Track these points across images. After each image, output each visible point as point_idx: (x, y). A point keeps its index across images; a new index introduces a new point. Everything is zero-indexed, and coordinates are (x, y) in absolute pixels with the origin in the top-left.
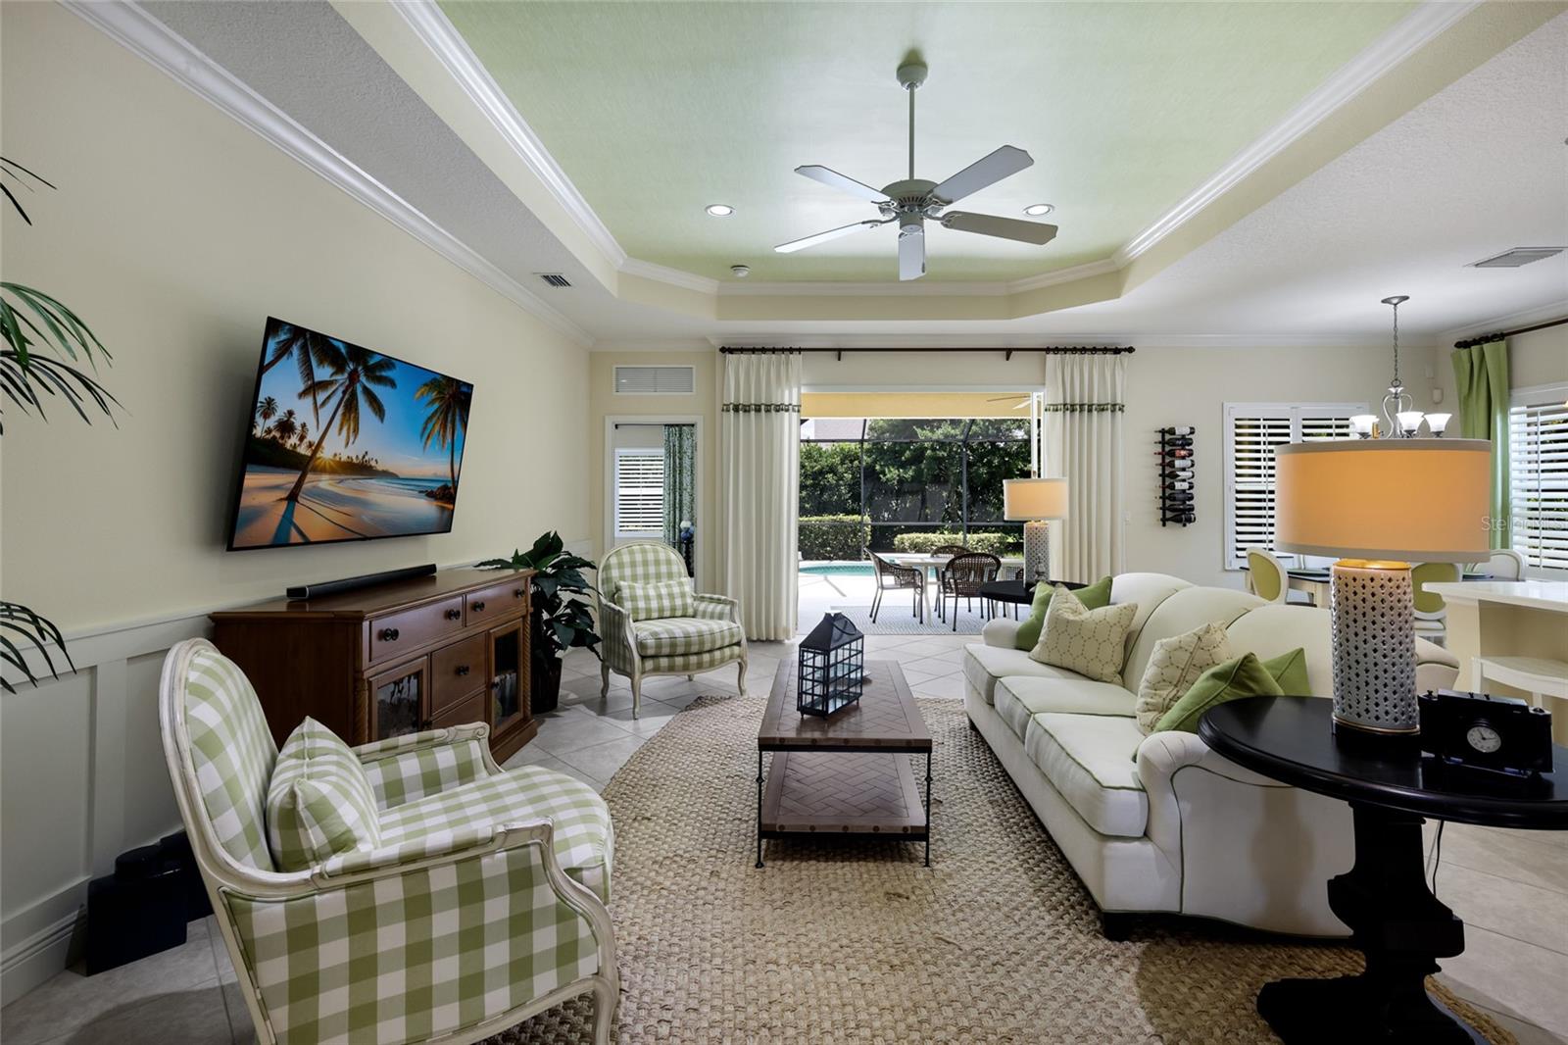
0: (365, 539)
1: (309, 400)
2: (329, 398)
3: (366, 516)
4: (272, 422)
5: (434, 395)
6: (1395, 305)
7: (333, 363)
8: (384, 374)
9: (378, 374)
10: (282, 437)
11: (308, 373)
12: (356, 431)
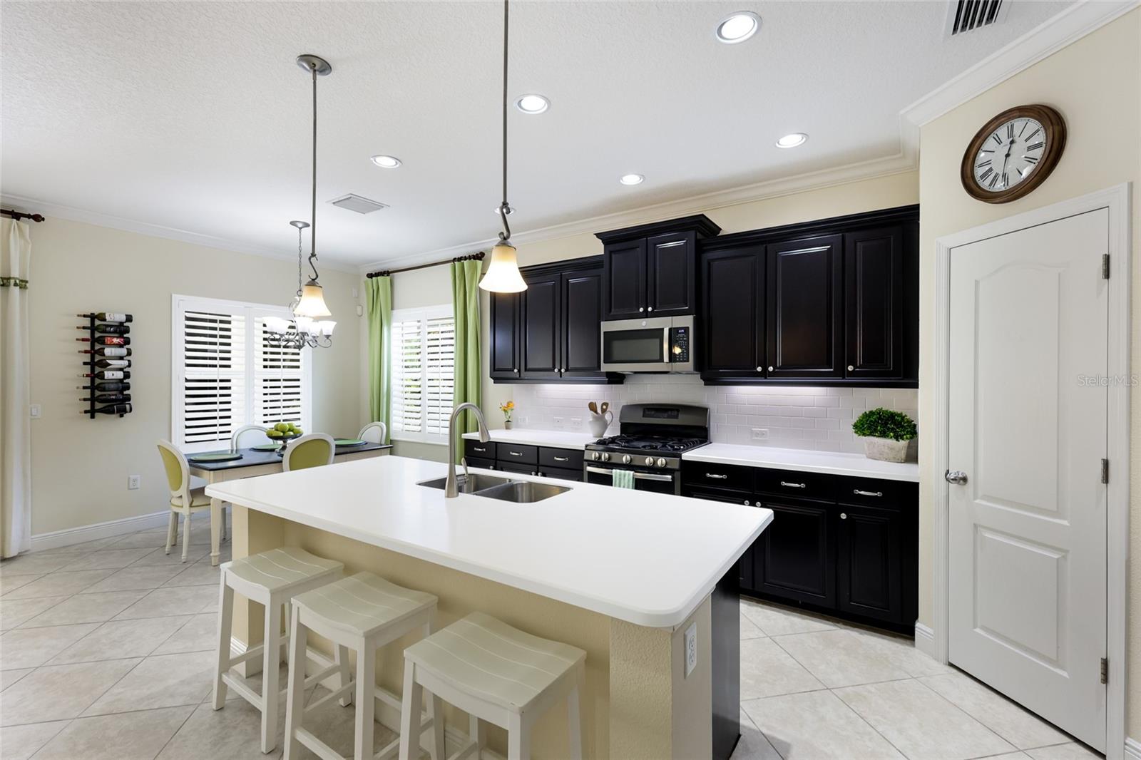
6: (300, 228)
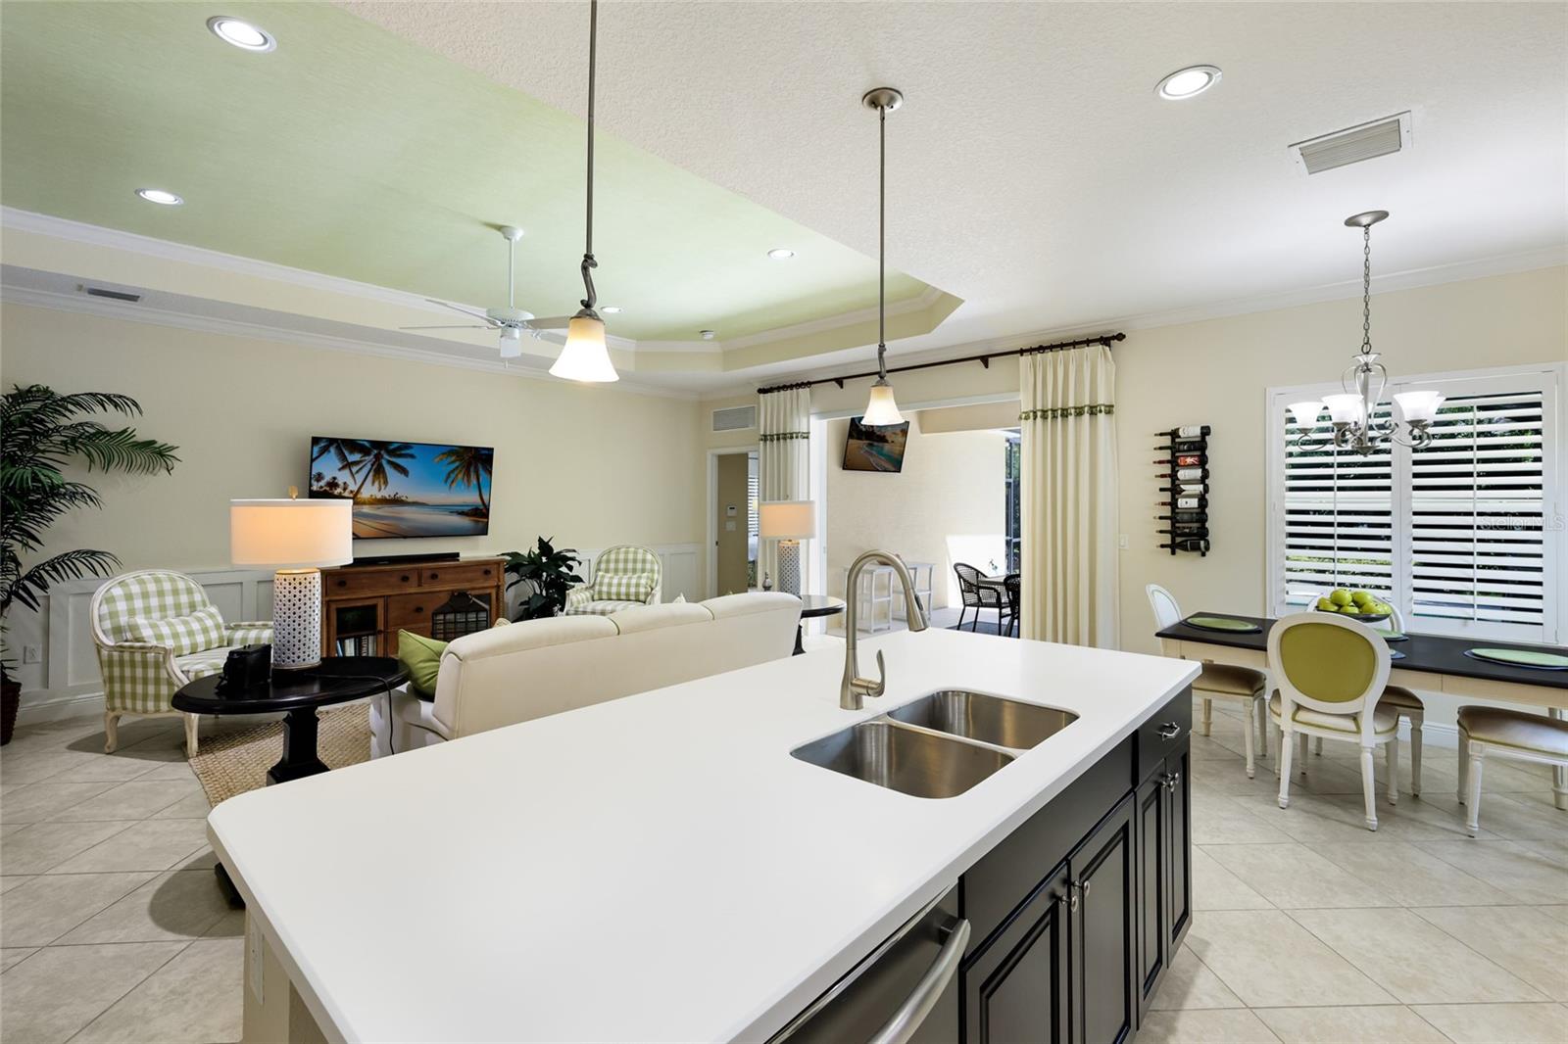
0: (405, 537)
1: (347, 471)
2: (361, 469)
3: (404, 525)
4: (322, 483)
5: (453, 458)
7: (360, 452)
8: (403, 452)
9: (398, 453)
10: (331, 489)
11: (343, 458)
12: (386, 483)
